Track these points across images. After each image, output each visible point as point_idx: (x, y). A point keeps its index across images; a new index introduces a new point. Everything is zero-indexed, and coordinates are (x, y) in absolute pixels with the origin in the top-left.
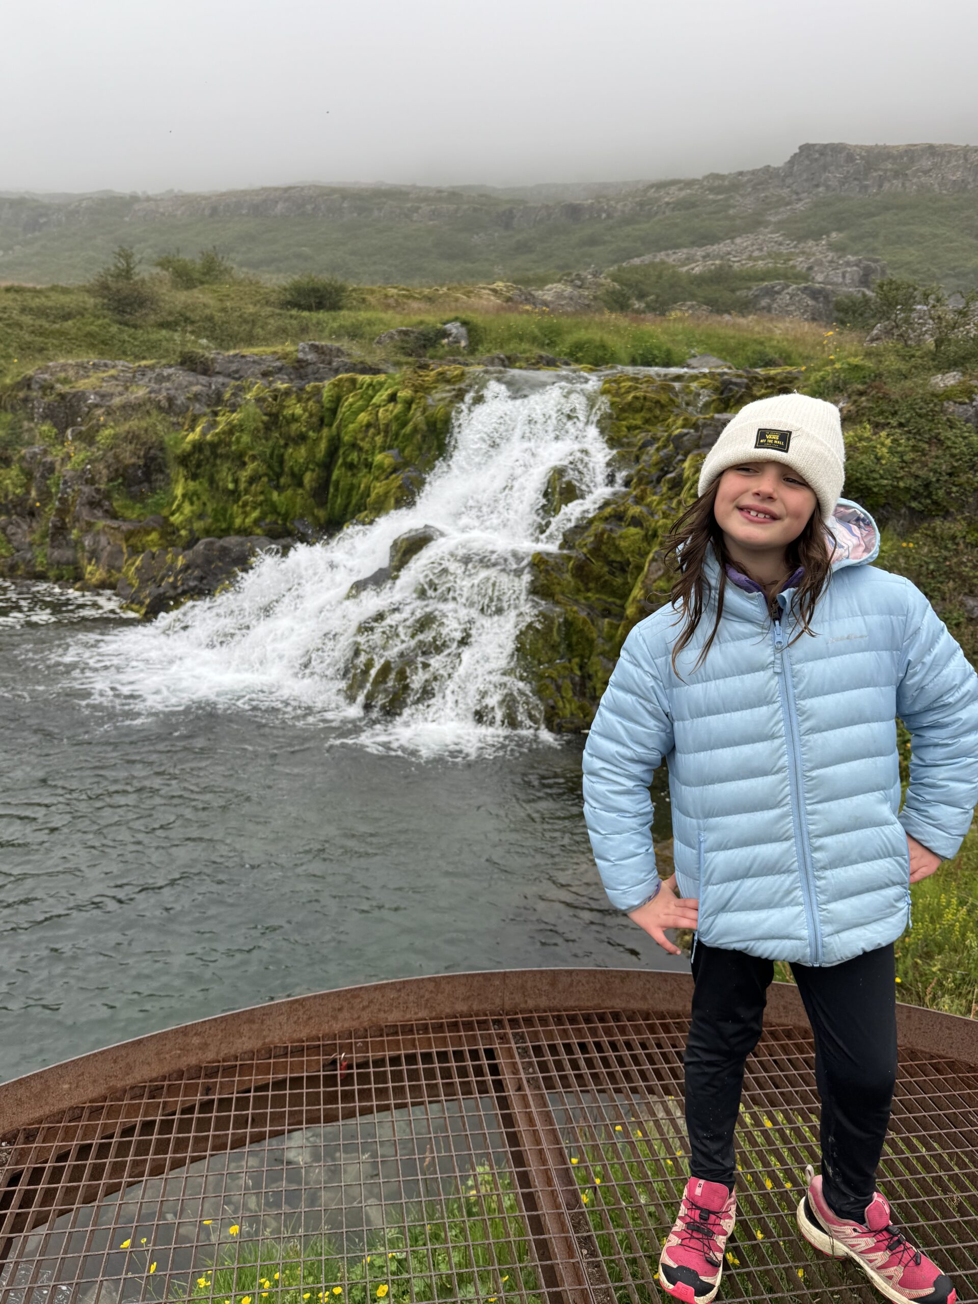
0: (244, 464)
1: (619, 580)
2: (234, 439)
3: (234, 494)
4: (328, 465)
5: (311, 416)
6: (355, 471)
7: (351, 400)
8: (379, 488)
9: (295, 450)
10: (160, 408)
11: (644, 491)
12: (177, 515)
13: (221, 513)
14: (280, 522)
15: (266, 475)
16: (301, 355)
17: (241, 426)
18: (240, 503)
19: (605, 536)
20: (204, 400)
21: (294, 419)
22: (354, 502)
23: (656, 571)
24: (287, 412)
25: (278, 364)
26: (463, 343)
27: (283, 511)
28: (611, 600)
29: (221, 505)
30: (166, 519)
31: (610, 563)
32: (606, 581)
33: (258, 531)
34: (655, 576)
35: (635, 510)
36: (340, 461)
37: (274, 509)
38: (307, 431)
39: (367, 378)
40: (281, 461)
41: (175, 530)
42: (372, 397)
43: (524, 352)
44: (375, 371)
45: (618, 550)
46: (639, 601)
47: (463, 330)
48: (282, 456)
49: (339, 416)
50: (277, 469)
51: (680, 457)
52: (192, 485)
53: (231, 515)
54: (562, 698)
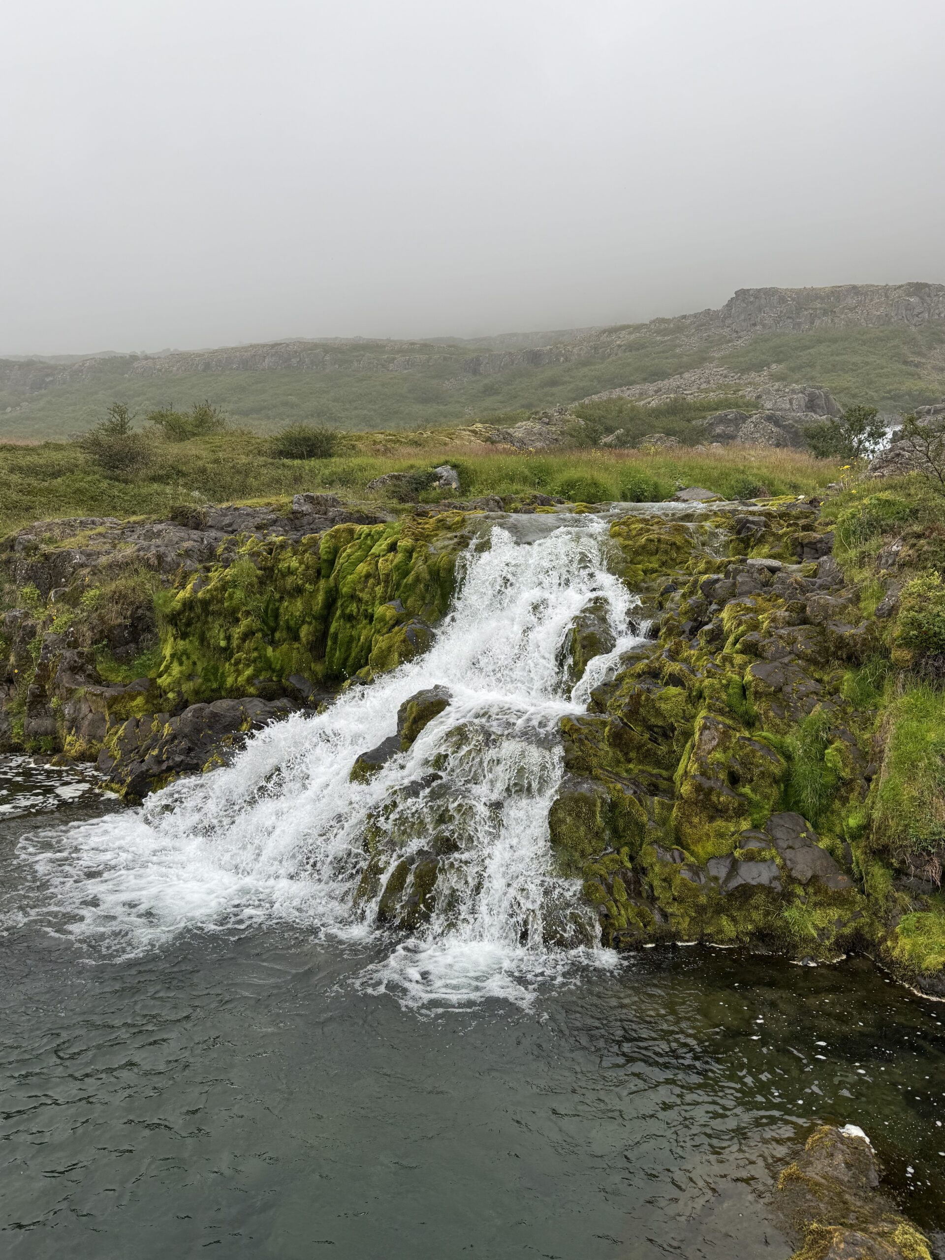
0: (237, 620)
1: (664, 748)
2: (226, 595)
3: (227, 652)
4: (325, 618)
5: (307, 568)
6: (354, 623)
7: (348, 551)
8: (381, 643)
9: (290, 603)
10: (149, 566)
11: (678, 644)
12: (165, 676)
13: (213, 672)
14: (274, 679)
15: (261, 630)
16: (296, 507)
17: (235, 581)
18: (233, 661)
19: (643, 698)
20: (196, 556)
21: (290, 572)
22: (353, 655)
23: (710, 741)
24: (283, 565)
25: (273, 516)
26: (454, 485)
27: (278, 667)
28: (655, 771)
29: (212, 663)
30: (153, 681)
31: (650, 728)
32: (648, 750)
33: (252, 690)
34: (709, 747)
35: (673, 667)
36: (338, 613)
37: (269, 665)
38: (303, 585)
39: (365, 528)
40: (276, 615)
41: (163, 693)
42: (371, 548)
43: (517, 493)
44: (372, 520)
45: (658, 713)
46: (694, 777)
47: (454, 473)
48: (278, 609)
49: (337, 567)
50: (272, 624)
51: (714, 607)
52: (181, 644)
53: (223, 673)
54: (616, 901)
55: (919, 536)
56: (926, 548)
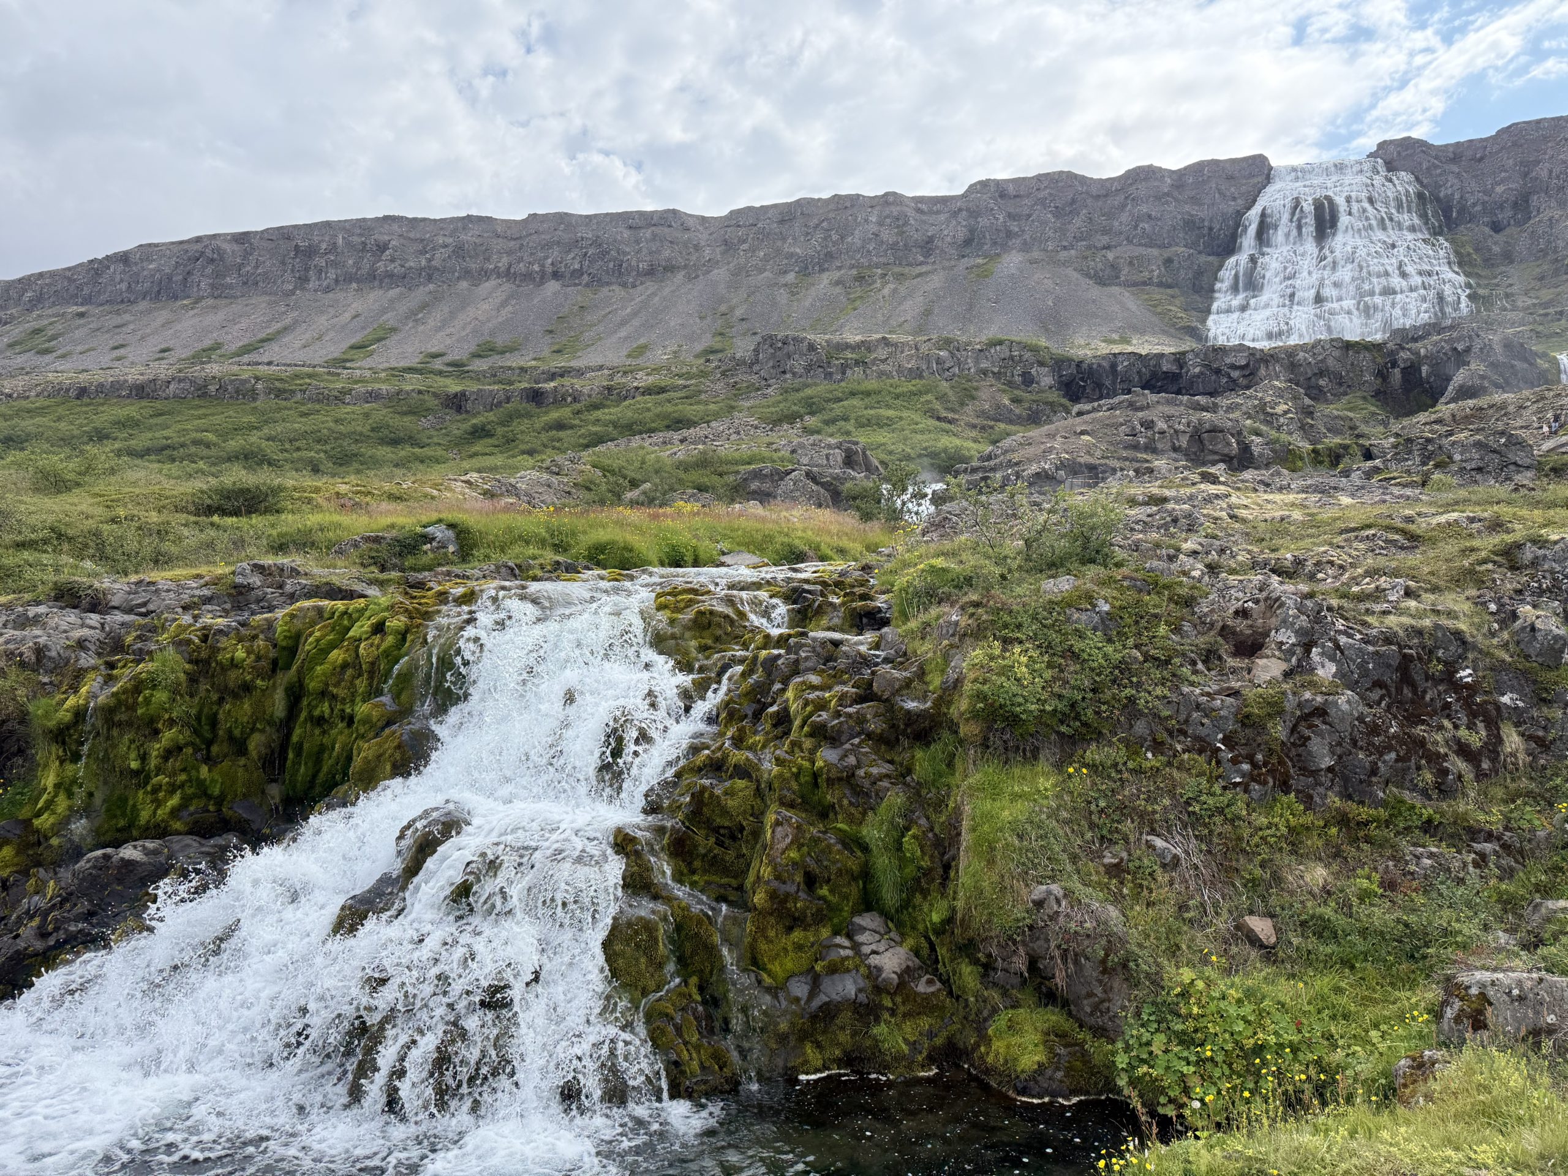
0: (157, 732)
1: (730, 856)
2: (140, 699)
3: (141, 776)
4: (285, 723)
5: (259, 658)
6: (325, 727)
7: (317, 634)
8: (365, 751)
9: (234, 705)
10: (23, 665)
11: (741, 730)
12: (45, 816)
13: (119, 805)
14: (211, 808)
15: (192, 744)
16: (239, 580)
17: (153, 680)
18: (149, 788)
19: (706, 795)
20: (93, 648)
21: (234, 664)
22: (325, 769)
23: (784, 838)
24: (223, 657)
25: (206, 592)
26: (451, 549)
27: (216, 791)
28: (725, 880)
29: (117, 792)
30: (27, 823)
31: (716, 830)
32: (715, 857)
33: (177, 825)
34: (783, 845)
35: (738, 756)
36: (303, 715)
37: (203, 791)
38: (252, 681)
39: (340, 605)
40: (214, 722)
41: (41, 838)
42: (349, 629)
43: (535, 558)
44: (350, 595)
45: (725, 812)
46: (768, 882)
47: (450, 534)
48: (216, 714)
49: (300, 656)
50: (208, 735)
51: (777, 686)
52: (71, 769)
53: (134, 806)
54: (686, 1043)
55: (977, 605)
56: (985, 617)
